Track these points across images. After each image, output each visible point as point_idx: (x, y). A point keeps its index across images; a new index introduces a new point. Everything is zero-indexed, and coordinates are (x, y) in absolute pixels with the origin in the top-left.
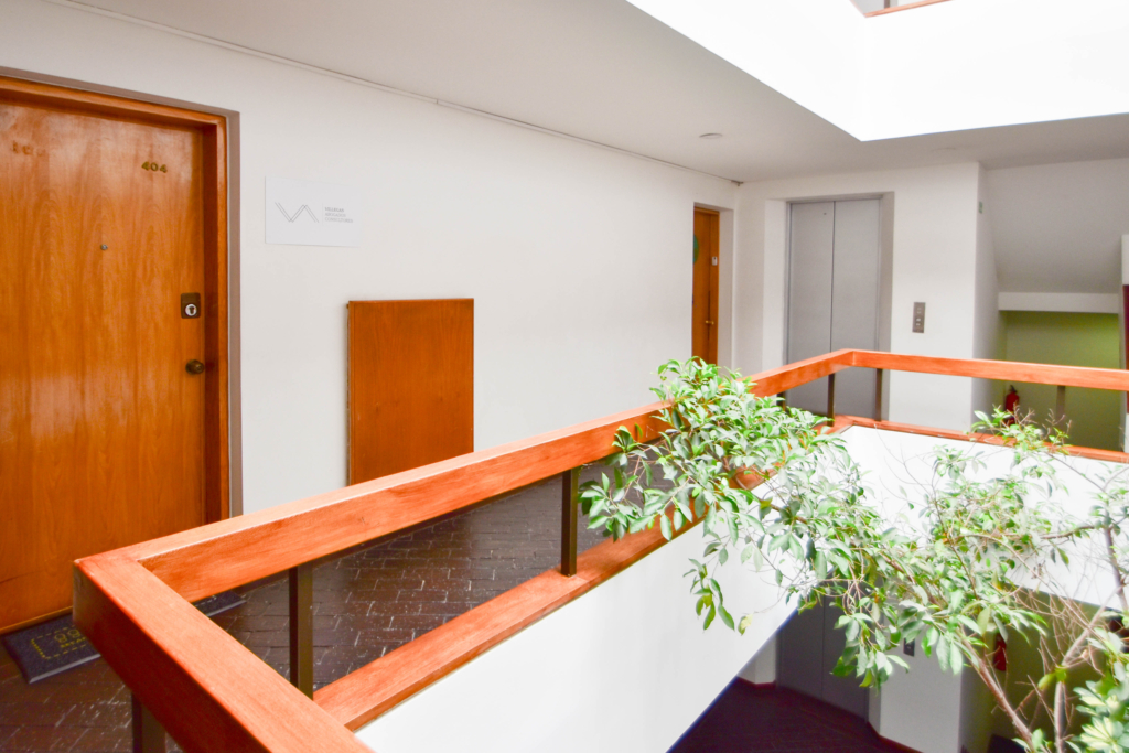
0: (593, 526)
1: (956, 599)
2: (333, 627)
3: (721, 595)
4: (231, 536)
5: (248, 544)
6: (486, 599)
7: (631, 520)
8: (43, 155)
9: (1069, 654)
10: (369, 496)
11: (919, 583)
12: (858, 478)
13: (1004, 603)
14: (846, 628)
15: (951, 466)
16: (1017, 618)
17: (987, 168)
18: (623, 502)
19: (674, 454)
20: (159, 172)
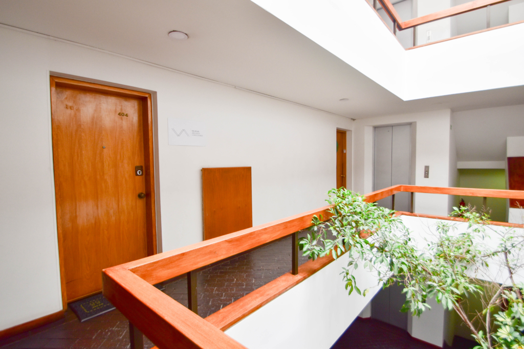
0: (305, 255)
1: (449, 280)
2: (201, 298)
3: (355, 282)
4: (164, 259)
5: (171, 263)
6: (261, 286)
7: (320, 253)
8: (78, 110)
9: (491, 301)
10: (218, 243)
11: (434, 275)
12: (408, 234)
13: (466, 282)
14: (406, 293)
15: (443, 229)
16: (472, 288)
17: (453, 111)
18: (316, 245)
19: (336, 225)
20: (125, 117)
